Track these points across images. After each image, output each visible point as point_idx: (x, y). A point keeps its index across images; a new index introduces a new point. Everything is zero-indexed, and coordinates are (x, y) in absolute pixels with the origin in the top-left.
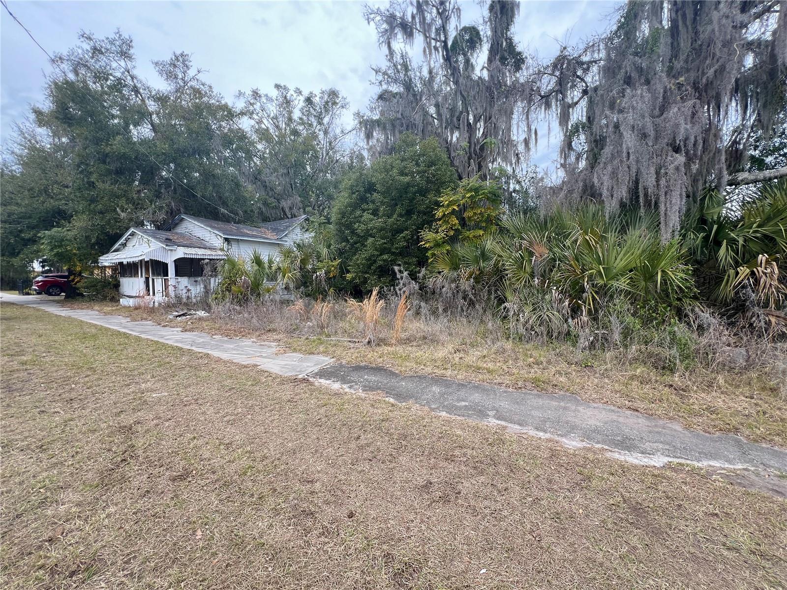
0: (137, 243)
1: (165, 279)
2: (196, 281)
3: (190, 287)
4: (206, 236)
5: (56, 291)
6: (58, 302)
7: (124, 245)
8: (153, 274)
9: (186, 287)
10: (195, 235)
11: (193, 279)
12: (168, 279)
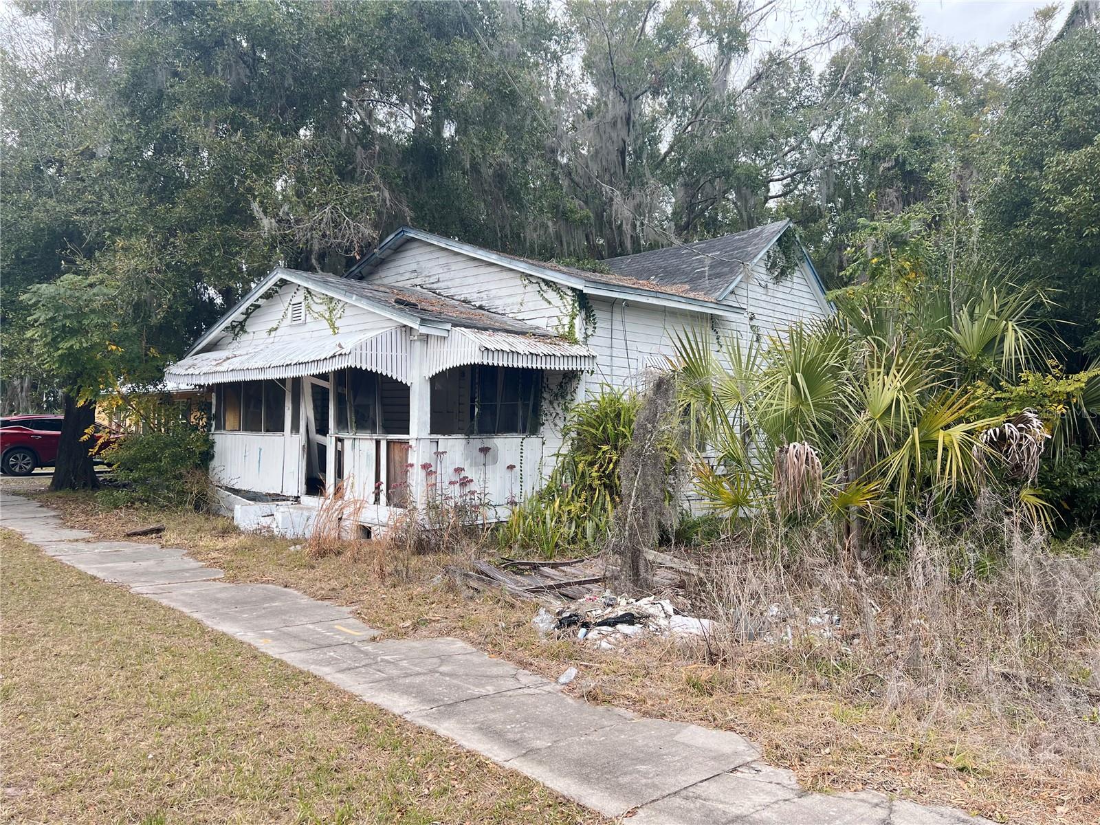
0: (288, 321)
1: (389, 443)
2: (485, 450)
3: (468, 473)
4: (493, 293)
5: (21, 463)
6: (29, 495)
7: (239, 329)
8: (342, 423)
9: (458, 470)
10: (451, 292)
11: (477, 443)
12: (406, 442)
